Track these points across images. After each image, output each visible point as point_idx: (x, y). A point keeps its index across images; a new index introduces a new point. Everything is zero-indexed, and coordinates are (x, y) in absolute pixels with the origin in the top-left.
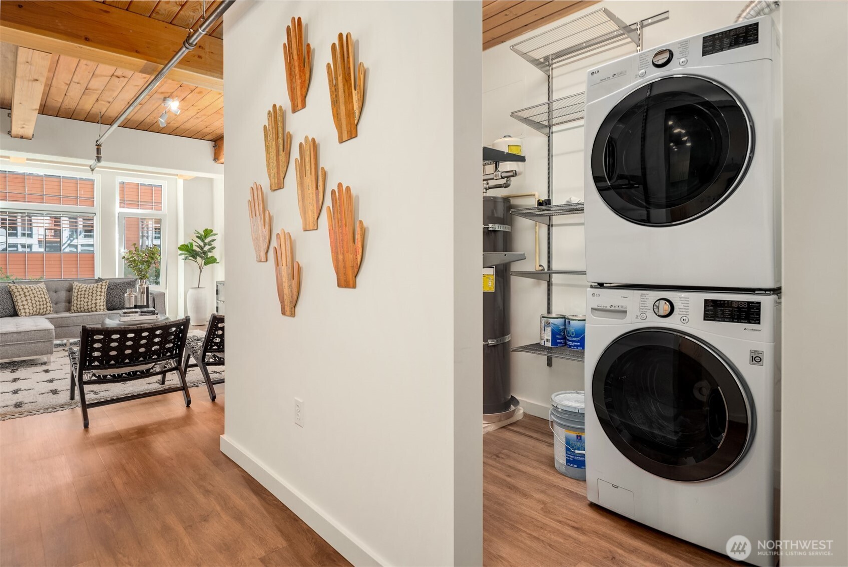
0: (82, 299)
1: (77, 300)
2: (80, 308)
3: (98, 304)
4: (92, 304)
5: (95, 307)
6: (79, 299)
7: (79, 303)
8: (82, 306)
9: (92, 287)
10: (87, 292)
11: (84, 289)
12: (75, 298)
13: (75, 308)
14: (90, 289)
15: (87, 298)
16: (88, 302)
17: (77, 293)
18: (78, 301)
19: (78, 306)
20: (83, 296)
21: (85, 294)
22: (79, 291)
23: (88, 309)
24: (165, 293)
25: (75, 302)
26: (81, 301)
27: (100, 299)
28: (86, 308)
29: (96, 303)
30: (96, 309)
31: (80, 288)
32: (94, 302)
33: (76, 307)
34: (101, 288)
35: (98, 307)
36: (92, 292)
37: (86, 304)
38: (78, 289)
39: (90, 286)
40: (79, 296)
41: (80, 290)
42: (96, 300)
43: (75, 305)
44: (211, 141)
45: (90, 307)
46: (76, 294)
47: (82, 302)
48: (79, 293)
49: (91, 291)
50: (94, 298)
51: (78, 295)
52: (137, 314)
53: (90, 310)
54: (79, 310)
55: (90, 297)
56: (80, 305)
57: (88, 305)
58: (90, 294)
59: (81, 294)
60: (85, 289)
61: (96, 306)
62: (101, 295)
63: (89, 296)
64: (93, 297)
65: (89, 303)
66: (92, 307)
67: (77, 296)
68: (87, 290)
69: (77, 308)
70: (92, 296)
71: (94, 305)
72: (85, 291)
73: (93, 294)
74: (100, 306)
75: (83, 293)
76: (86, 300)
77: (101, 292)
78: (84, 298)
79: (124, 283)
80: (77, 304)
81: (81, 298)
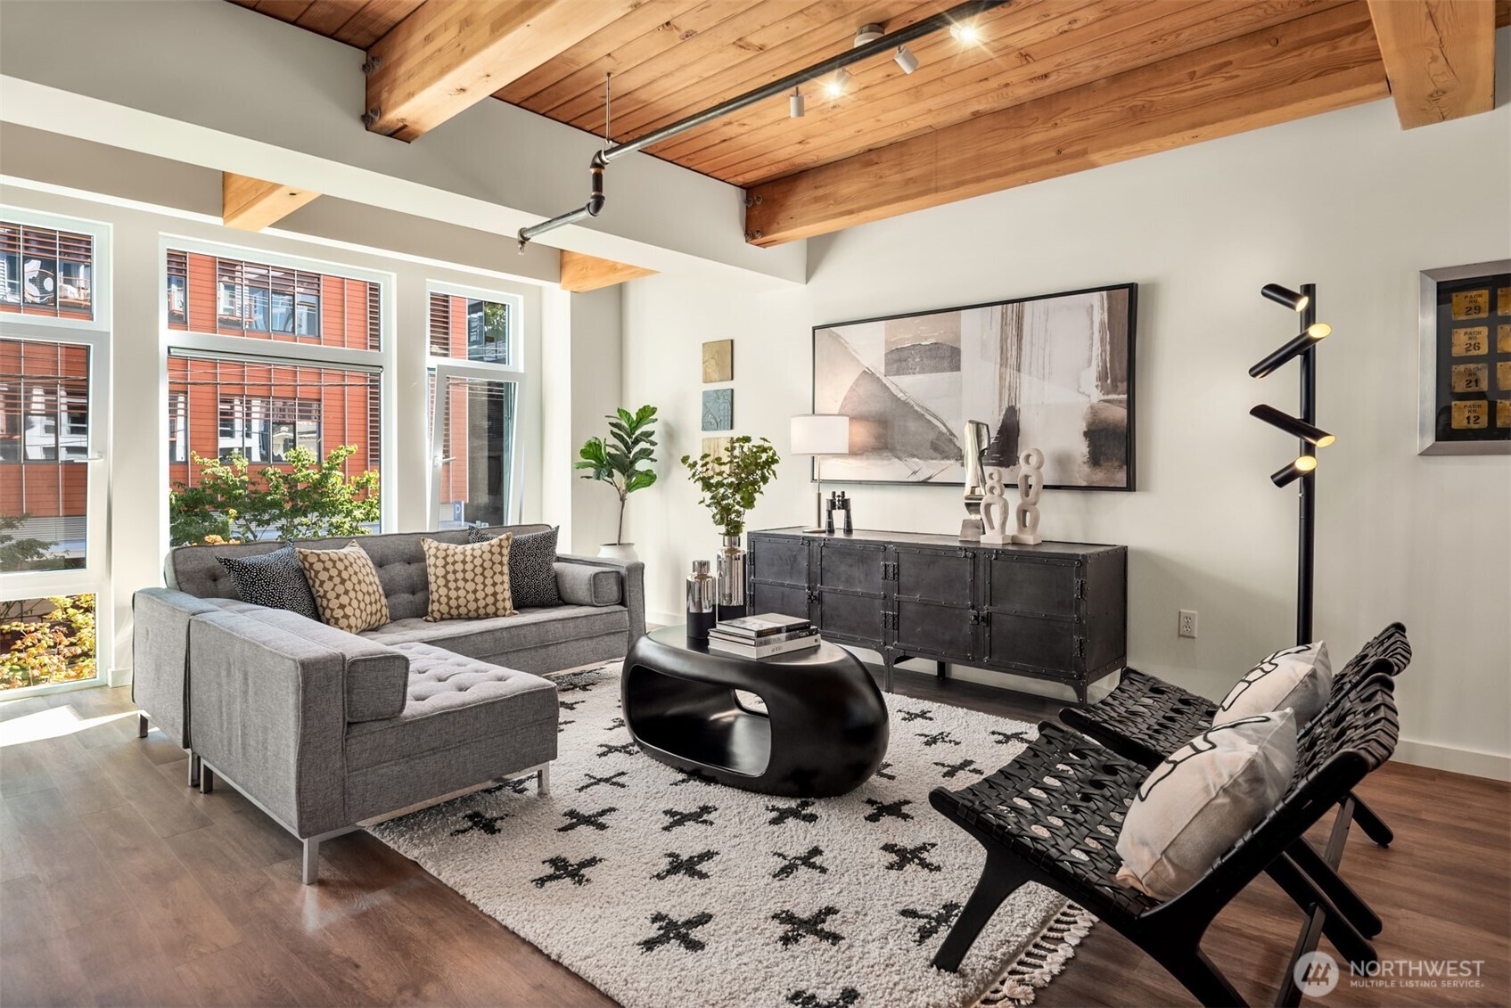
0: (461, 584)
1: (446, 586)
2: (458, 607)
3: (500, 597)
4: (487, 595)
5: (494, 604)
6: (452, 585)
7: (453, 594)
8: (462, 602)
9: (478, 553)
10: (469, 567)
11: (459, 558)
12: (441, 582)
13: (444, 609)
14: (474, 557)
15: (473, 580)
16: (475, 592)
17: (444, 567)
18: (449, 589)
19: (453, 603)
20: (460, 576)
21: (464, 571)
22: (447, 563)
23: (478, 608)
24: (643, 565)
25: (443, 591)
26: (457, 589)
27: (502, 583)
28: (472, 606)
29: (494, 594)
30: (497, 609)
31: (447, 555)
32: (490, 590)
33: (448, 604)
34: (501, 554)
35: (500, 605)
36: (482, 566)
37: (471, 597)
38: (445, 558)
39: (473, 549)
40: (451, 577)
41: (450, 560)
42: (494, 584)
43: (444, 600)
44: (740, 187)
45: (481, 603)
46: (441, 572)
47: (462, 593)
48: (450, 568)
49: (478, 561)
50: (489, 581)
51: (447, 573)
52: (784, 635)
53: (482, 611)
54: (454, 612)
55: (479, 579)
56: (458, 598)
57: (476, 600)
58: (478, 570)
59: (455, 572)
60: (462, 557)
61: (496, 601)
62: (501, 573)
63: (476, 575)
64: (485, 578)
65: (480, 595)
66: (487, 605)
67: (445, 577)
68: (469, 559)
69: (450, 608)
70: (482, 574)
71: (490, 600)
72: (464, 562)
73: (484, 569)
74: (504, 600)
75: (459, 567)
76: (470, 586)
77: (501, 563)
78: (466, 580)
79: (535, 539)
80: (449, 598)
81: (456, 580)
